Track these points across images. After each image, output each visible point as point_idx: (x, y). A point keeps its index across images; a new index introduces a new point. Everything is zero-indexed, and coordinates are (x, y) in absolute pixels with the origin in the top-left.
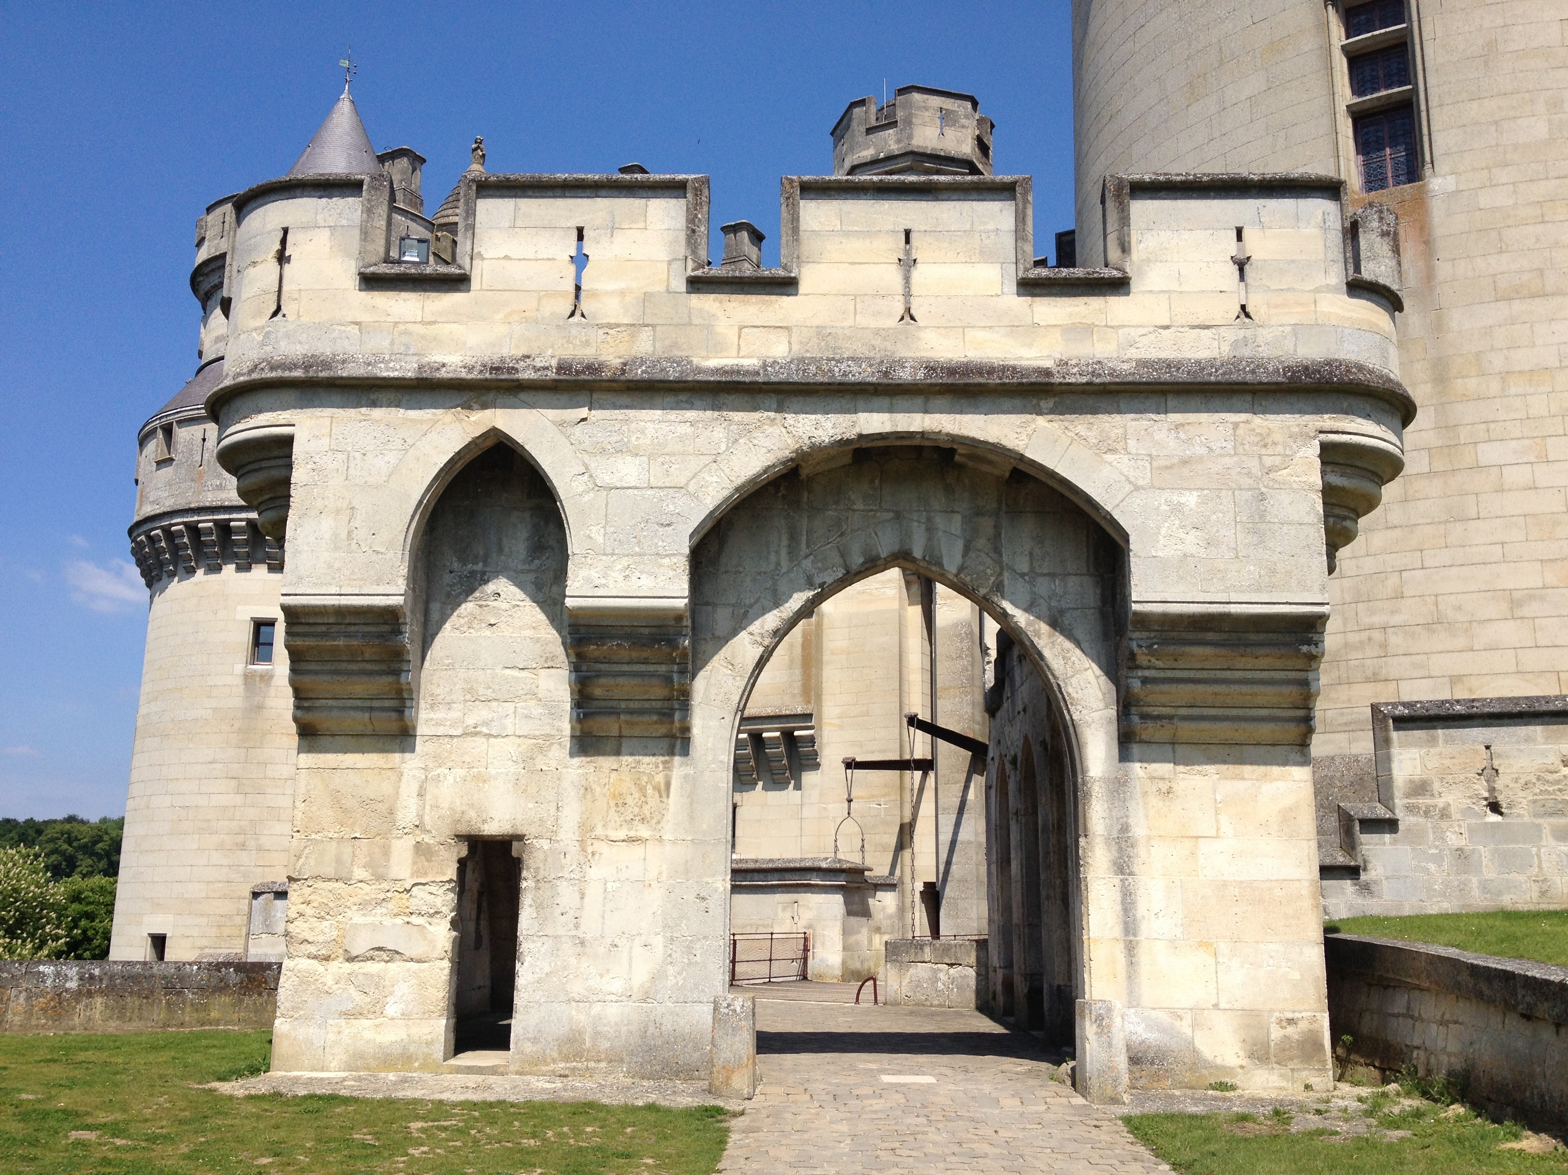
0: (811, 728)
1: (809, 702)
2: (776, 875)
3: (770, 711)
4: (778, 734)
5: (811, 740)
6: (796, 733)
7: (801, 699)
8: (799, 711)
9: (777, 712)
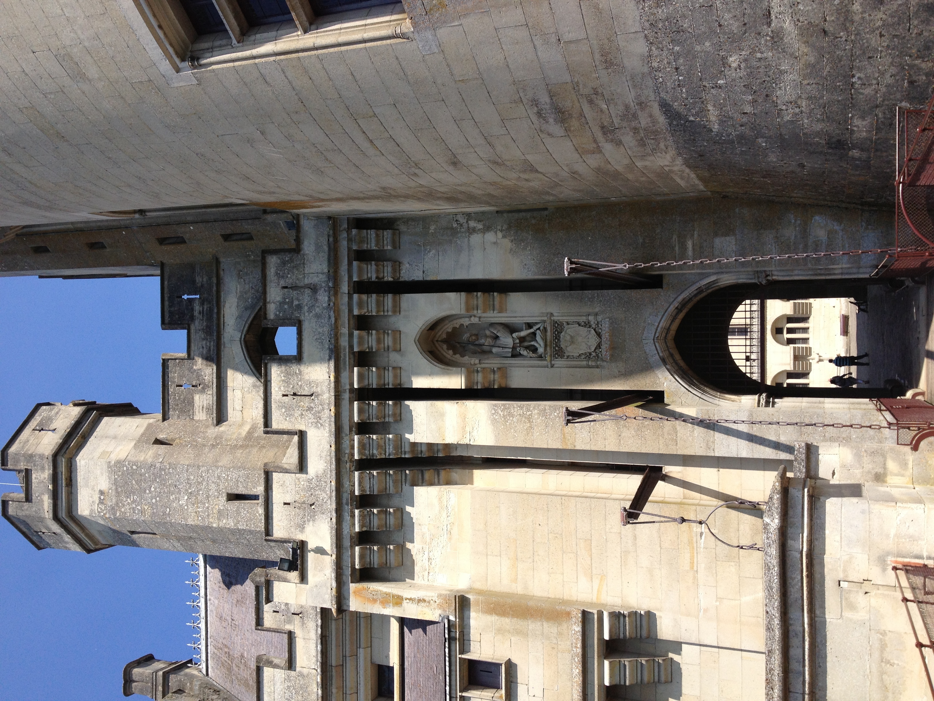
0: (600, 614)
1: (568, 614)
2: (793, 614)
3: (577, 671)
4: (606, 663)
5: (616, 616)
6: (606, 637)
7: (565, 626)
8: (578, 628)
9: (578, 659)
